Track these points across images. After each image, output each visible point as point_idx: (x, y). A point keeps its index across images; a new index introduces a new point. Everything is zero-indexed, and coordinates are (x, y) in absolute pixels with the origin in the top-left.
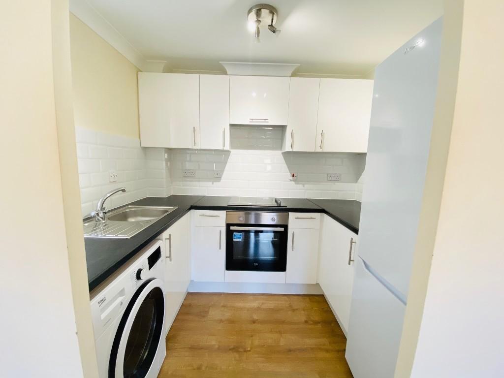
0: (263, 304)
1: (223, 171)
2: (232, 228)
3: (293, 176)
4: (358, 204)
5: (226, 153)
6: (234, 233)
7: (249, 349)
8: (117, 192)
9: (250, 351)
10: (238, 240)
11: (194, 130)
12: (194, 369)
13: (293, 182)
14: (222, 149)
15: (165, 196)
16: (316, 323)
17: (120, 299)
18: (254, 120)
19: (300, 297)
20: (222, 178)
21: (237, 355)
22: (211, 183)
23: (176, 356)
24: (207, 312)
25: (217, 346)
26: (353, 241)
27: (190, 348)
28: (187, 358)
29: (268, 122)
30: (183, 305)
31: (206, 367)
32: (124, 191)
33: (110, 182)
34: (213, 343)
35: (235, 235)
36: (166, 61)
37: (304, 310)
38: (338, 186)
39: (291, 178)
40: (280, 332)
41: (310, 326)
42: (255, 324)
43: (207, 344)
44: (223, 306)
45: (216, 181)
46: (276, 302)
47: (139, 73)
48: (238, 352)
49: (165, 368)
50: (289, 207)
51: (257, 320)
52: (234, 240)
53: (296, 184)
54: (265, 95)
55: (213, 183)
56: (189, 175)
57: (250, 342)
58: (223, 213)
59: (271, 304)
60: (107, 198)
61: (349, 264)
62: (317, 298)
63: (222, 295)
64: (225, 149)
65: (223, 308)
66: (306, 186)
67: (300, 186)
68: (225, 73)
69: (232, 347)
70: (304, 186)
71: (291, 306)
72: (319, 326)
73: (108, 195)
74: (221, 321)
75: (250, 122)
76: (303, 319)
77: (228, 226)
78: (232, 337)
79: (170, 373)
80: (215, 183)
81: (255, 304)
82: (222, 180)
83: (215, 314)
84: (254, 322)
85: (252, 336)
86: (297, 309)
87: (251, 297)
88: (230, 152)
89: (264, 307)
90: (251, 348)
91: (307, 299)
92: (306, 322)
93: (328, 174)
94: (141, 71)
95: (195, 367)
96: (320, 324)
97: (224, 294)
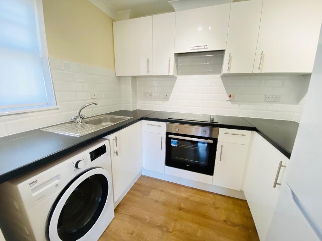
0: (191, 196)
1: (171, 93)
2: (170, 136)
3: (230, 96)
4: (296, 125)
5: (172, 78)
6: (172, 140)
7: (171, 230)
8: (91, 104)
9: (171, 232)
10: (174, 145)
11: (148, 61)
12: (128, 233)
13: (229, 102)
14: (167, 74)
15: (131, 110)
16: (234, 225)
17: (56, 182)
18: (194, 48)
19: (224, 198)
20: (170, 98)
21: (160, 232)
22: (162, 102)
23: (120, 219)
24: (149, 192)
25: (149, 221)
26: (282, 165)
27: (131, 216)
28: (126, 223)
29: (207, 48)
30: (136, 183)
31: (137, 235)
32: (96, 104)
33: (92, 98)
34: (147, 217)
35: (172, 141)
36: (130, 10)
37: (225, 210)
38: (276, 106)
39: (228, 98)
40: (199, 224)
41: (228, 227)
42: (181, 211)
43: (142, 216)
44: (162, 191)
45: (165, 101)
46: (202, 197)
47: (114, 23)
48: (162, 230)
49: (111, 226)
50: (220, 123)
51: (184, 208)
52: (172, 145)
53: (232, 103)
54: (210, 28)
55: (163, 102)
56: (148, 96)
57: (173, 225)
58: (164, 124)
59: (197, 198)
60: (86, 107)
61: (275, 187)
62: (239, 202)
63: (163, 182)
64: (170, 74)
65: (161, 192)
66: (242, 106)
67: (236, 106)
68: (172, 10)
69: (159, 224)
70: (240, 106)
71: (214, 203)
72: (237, 229)
73: (87, 105)
74: (157, 201)
75: (191, 50)
76: (223, 218)
77: (168, 134)
78: (161, 217)
79: (113, 230)
80: (165, 102)
81: (185, 195)
82: (169, 100)
83: (154, 195)
84: (180, 209)
85: (176, 220)
86: (219, 208)
87: (183, 189)
88: (177, 77)
89: (192, 198)
90: (173, 231)
91: (231, 201)
92: (225, 221)
93: (266, 95)
94: (115, 21)
95: (130, 232)
96: (237, 227)
97: (165, 181)
